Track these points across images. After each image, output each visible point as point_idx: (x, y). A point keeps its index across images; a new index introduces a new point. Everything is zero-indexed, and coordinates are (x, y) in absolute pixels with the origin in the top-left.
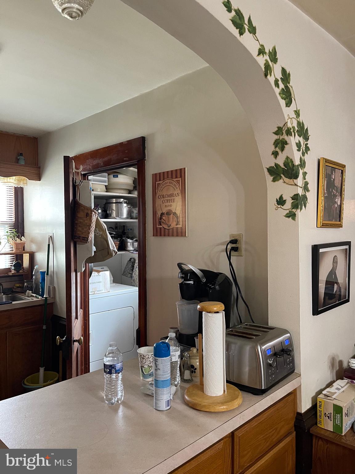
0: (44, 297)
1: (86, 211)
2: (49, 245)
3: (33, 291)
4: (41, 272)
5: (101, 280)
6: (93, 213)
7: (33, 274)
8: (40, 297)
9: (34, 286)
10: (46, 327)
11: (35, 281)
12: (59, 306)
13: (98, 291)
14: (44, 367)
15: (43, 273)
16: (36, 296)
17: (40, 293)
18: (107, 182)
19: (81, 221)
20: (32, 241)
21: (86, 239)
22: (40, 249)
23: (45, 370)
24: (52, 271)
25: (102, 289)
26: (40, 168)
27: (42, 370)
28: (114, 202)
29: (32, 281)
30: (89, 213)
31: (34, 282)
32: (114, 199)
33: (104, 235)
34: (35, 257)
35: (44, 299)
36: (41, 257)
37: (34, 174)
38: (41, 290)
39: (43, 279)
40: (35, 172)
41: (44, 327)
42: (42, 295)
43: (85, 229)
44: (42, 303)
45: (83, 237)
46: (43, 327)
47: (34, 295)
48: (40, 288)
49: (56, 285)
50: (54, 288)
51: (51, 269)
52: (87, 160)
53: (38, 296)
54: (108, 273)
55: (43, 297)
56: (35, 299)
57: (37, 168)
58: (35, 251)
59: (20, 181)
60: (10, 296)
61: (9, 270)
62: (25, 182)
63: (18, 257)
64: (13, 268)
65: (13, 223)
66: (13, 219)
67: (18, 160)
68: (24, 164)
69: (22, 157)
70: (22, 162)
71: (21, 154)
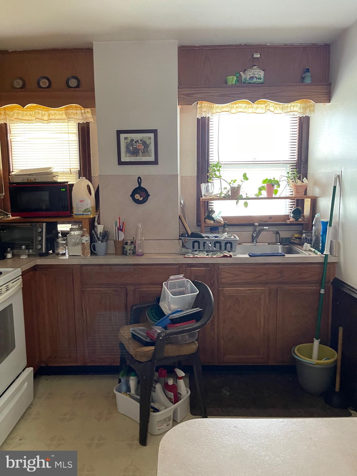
0: (324, 253)
2: (335, 188)
3: (312, 244)
4: (322, 222)
7: (313, 223)
8: (319, 253)
9: (314, 239)
10: (325, 291)
11: (315, 232)
14: (320, 340)
15: (325, 224)
16: (314, 251)
17: (320, 248)
20: (316, 183)
22: (323, 194)
24: (337, 222)
27: (316, 342)
29: (312, 233)
31: (313, 234)
34: (318, 203)
35: (324, 256)
36: (324, 204)
37: (322, 94)
38: (321, 245)
39: (325, 232)
40: (325, 91)
41: (322, 291)
42: (322, 251)
44: (322, 260)
46: (320, 290)
47: (313, 250)
48: (321, 242)
51: (334, 219)
53: (316, 251)
55: (322, 254)
56: (313, 255)
57: (327, 85)
58: (318, 196)
59: (306, 109)
60: (286, 247)
61: (287, 217)
62: (312, 109)
63: (299, 203)
64: (292, 215)
65: (296, 162)
66: (296, 158)
67: (303, 78)
68: (309, 82)
69: (308, 74)
70: (308, 80)
71: (308, 70)
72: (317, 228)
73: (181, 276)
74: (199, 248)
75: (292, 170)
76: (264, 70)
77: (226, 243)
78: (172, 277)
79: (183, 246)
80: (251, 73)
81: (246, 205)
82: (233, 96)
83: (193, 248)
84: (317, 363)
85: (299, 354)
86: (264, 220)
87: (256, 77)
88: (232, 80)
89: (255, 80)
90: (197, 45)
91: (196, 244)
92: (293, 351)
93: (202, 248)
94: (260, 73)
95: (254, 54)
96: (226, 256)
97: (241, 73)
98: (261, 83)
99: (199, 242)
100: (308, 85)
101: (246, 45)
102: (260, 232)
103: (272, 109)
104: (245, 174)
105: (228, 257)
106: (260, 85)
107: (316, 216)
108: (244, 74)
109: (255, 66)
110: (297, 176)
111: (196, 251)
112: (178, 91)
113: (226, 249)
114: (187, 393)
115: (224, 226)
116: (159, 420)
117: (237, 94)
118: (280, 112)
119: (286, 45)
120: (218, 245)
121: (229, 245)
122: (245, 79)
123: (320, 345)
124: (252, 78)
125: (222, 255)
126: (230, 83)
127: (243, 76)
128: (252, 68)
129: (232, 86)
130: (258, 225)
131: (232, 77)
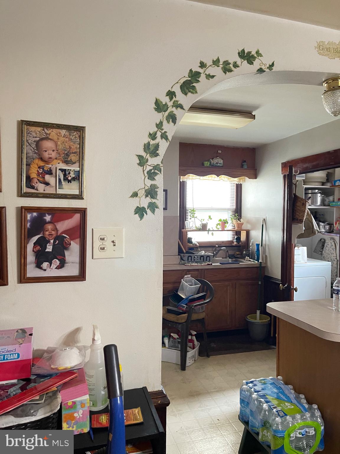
0: (260, 261)
1: (302, 202)
2: (263, 225)
5: (300, 253)
6: (307, 202)
7: (250, 245)
8: (256, 262)
10: (261, 283)
12: (269, 269)
13: (298, 261)
14: (260, 310)
16: (253, 261)
17: (256, 259)
18: (305, 177)
19: (299, 208)
20: (248, 222)
21: (302, 221)
22: (254, 228)
23: (261, 313)
24: (264, 244)
25: (301, 260)
26: (256, 170)
27: (258, 312)
28: (310, 192)
29: (250, 251)
30: (305, 202)
32: (310, 191)
33: (310, 219)
34: (251, 233)
35: (260, 263)
36: (256, 234)
37: (252, 175)
38: (256, 257)
40: (254, 173)
42: (258, 260)
43: (301, 214)
44: (258, 266)
45: (300, 219)
46: (259, 282)
47: (252, 260)
48: (256, 255)
49: (267, 254)
50: (266, 256)
51: (264, 242)
52: (298, 164)
54: (305, 248)
55: (258, 262)
56: (252, 263)
57: (255, 170)
58: (251, 229)
59: (241, 180)
60: (234, 260)
61: (232, 242)
62: (244, 180)
63: (238, 233)
64: (235, 240)
65: (234, 209)
66: (235, 207)
67: (243, 165)
68: (246, 168)
69: (245, 163)
70: (245, 167)
71: (245, 162)
72: (253, 247)
73: (189, 276)
74: (191, 260)
75: (232, 214)
76: (222, 159)
77: (207, 257)
78: (186, 276)
79: (182, 259)
80: (217, 161)
81: (212, 234)
82: (208, 172)
83: (188, 260)
84: (261, 322)
85: (249, 319)
86: (220, 244)
87: (219, 163)
88: (207, 164)
89: (219, 164)
90: (188, 143)
91: (190, 258)
92: (247, 318)
93: (193, 260)
94: (221, 161)
95: (219, 151)
96: (209, 264)
97: (211, 160)
98: (222, 166)
99: (191, 257)
100: (246, 169)
101: (214, 145)
102: (219, 251)
103: (223, 179)
104: (210, 216)
105: (210, 265)
106: (222, 167)
107: (252, 241)
108: (212, 160)
109: (218, 156)
110: (238, 218)
111: (189, 262)
112: (179, 168)
113: (206, 261)
114: (198, 345)
115: (200, 247)
116: (189, 357)
117: (210, 171)
118: (227, 180)
119: (234, 147)
120: (202, 258)
121: (208, 258)
122: (213, 163)
123: (261, 314)
124: (217, 163)
125: (207, 264)
126: (206, 165)
127: (212, 162)
128: (216, 157)
129: (207, 167)
130: (218, 247)
131: (207, 162)
